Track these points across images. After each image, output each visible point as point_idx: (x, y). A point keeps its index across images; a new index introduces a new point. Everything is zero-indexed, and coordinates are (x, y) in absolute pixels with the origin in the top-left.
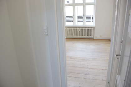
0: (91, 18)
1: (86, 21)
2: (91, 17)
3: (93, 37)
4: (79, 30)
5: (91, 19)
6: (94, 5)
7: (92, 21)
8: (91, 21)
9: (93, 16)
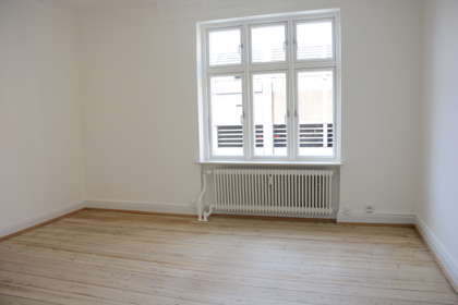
0: (325, 133)
1: (301, 145)
2: (325, 129)
3: (336, 212)
4: (271, 182)
5: (325, 138)
6: (334, 68)
7: (330, 145)
8: (325, 143)
9: (330, 125)
